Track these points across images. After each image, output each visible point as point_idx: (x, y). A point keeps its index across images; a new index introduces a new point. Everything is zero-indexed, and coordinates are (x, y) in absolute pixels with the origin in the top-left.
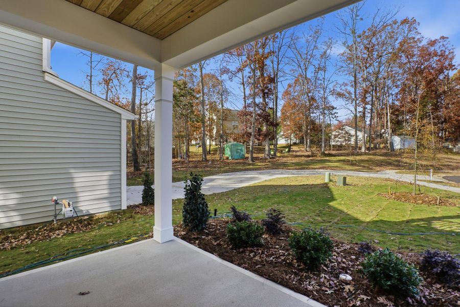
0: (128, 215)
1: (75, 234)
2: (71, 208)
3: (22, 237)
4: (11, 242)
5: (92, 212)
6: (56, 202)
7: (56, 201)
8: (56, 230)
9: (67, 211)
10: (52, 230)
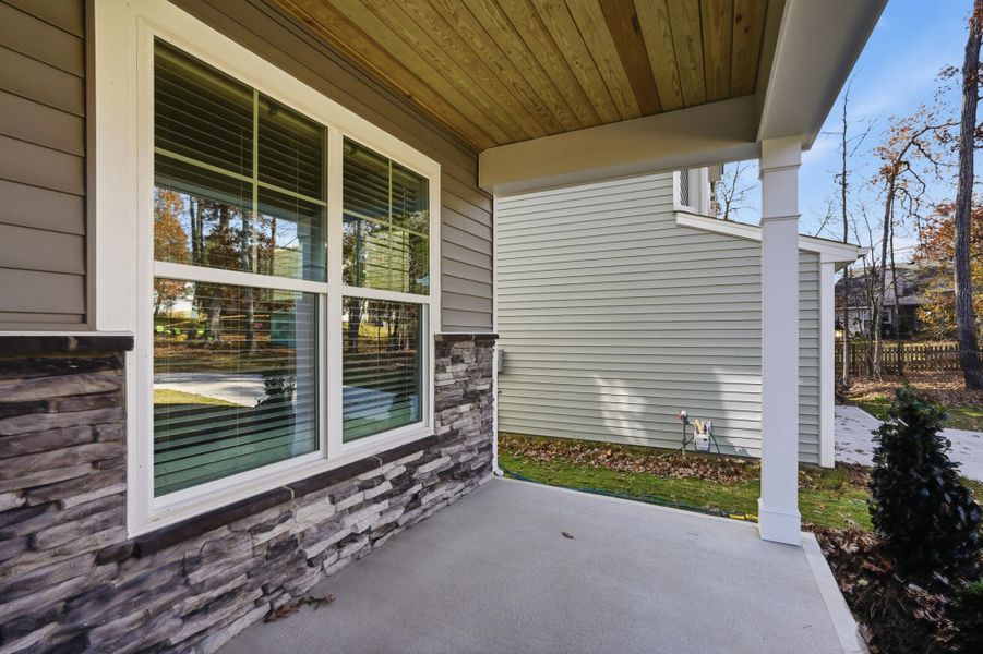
0: (830, 481)
1: (705, 482)
2: (706, 436)
3: (637, 462)
4: (625, 464)
5: (752, 454)
6: (685, 420)
7: (686, 418)
8: (681, 466)
9: (701, 439)
10: (676, 464)
